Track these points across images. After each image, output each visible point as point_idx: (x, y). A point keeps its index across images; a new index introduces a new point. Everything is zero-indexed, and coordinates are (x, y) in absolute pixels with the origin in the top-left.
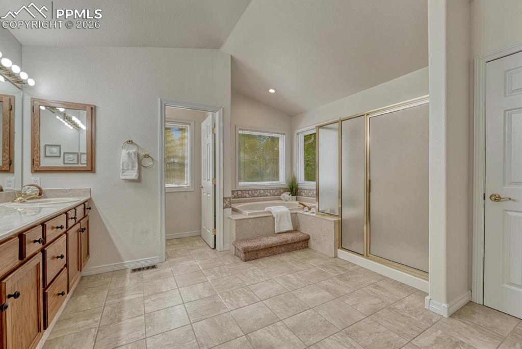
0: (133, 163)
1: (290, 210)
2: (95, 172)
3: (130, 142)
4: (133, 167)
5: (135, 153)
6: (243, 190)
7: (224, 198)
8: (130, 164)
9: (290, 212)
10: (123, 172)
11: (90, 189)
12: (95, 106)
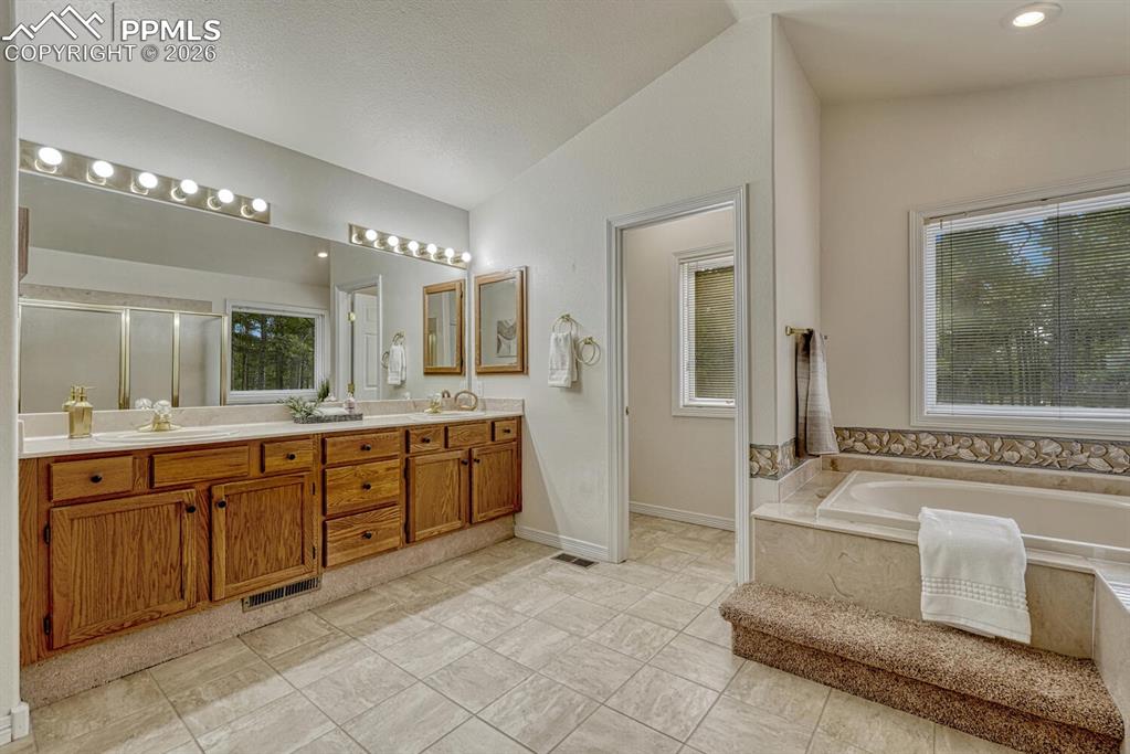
0: (563, 356)
1: (1030, 545)
2: (527, 373)
3: (567, 318)
4: (563, 364)
5: (566, 339)
6: (943, 434)
7: (751, 446)
8: (559, 359)
9: (1025, 556)
10: (552, 374)
11: (523, 401)
12: (527, 268)
